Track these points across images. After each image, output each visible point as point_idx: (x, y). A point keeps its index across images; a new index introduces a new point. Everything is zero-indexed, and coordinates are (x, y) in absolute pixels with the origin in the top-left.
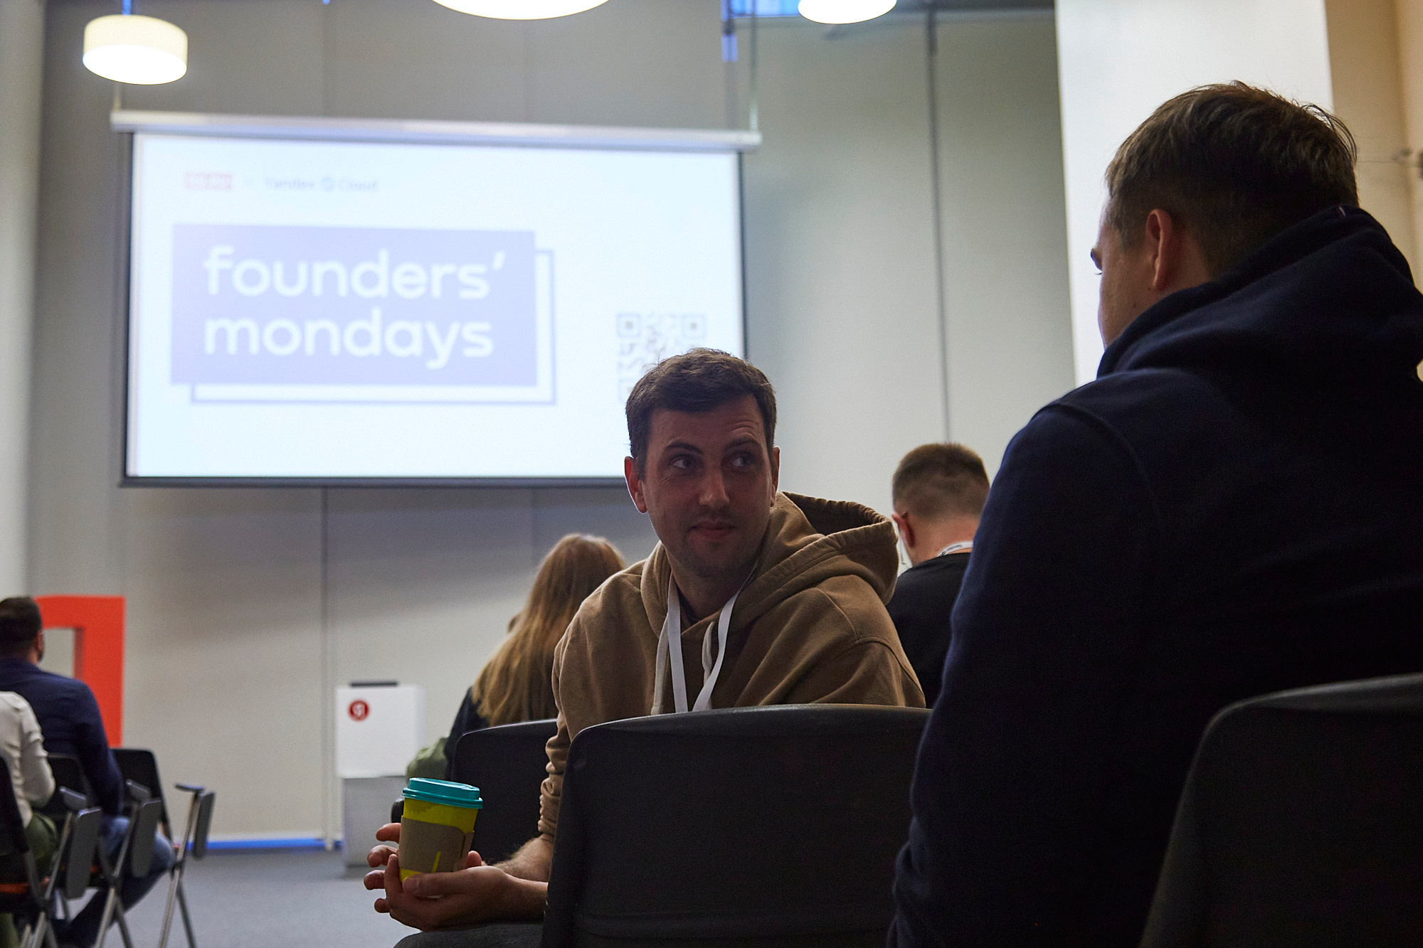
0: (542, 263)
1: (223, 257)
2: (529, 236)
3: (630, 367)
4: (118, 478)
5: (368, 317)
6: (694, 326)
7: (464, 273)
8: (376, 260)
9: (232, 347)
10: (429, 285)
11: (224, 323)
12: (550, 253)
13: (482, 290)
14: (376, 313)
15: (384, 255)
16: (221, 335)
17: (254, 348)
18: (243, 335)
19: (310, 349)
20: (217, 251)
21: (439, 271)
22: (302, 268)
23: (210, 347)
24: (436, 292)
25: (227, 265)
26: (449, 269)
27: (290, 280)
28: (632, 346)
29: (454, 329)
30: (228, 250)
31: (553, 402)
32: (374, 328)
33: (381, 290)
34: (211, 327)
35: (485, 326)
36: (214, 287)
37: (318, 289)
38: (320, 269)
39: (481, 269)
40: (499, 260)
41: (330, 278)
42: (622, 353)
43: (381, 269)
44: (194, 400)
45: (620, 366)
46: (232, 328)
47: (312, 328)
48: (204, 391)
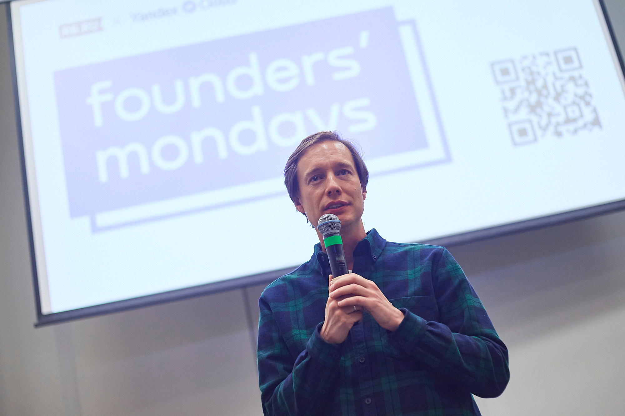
0: (406, 33)
1: (102, 92)
2: (389, 11)
3: (516, 110)
4: (34, 319)
5: (250, 117)
6: (568, 60)
7: (333, 58)
8: (247, 64)
9: (124, 172)
10: (302, 75)
11: (113, 151)
12: (412, 23)
13: (355, 68)
14: (256, 111)
15: (253, 58)
16: (112, 163)
17: (145, 168)
18: (133, 158)
19: (199, 158)
20: (96, 88)
21: (308, 62)
22: (179, 85)
23: (103, 176)
24: (310, 80)
25: (108, 97)
26: (319, 56)
27: (169, 98)
28: (513, 91)
29: (335, 109)
30: (107, 84)
31: (448, 159)
32: (257, 126)
33: (258, 89)
34: (102, 157)
35: (365, 102)
36: (98, 121)
37: (196, 102)
38: (195, 83)
39: (349, 50)
40: (364, 39)
41: (207, 88)
42: (505, 99)
43: (254, 71)
44: (95, 229)
45: (506, 111)
46: (122, 154)
47: (197, 138)
48: (103, 219)
